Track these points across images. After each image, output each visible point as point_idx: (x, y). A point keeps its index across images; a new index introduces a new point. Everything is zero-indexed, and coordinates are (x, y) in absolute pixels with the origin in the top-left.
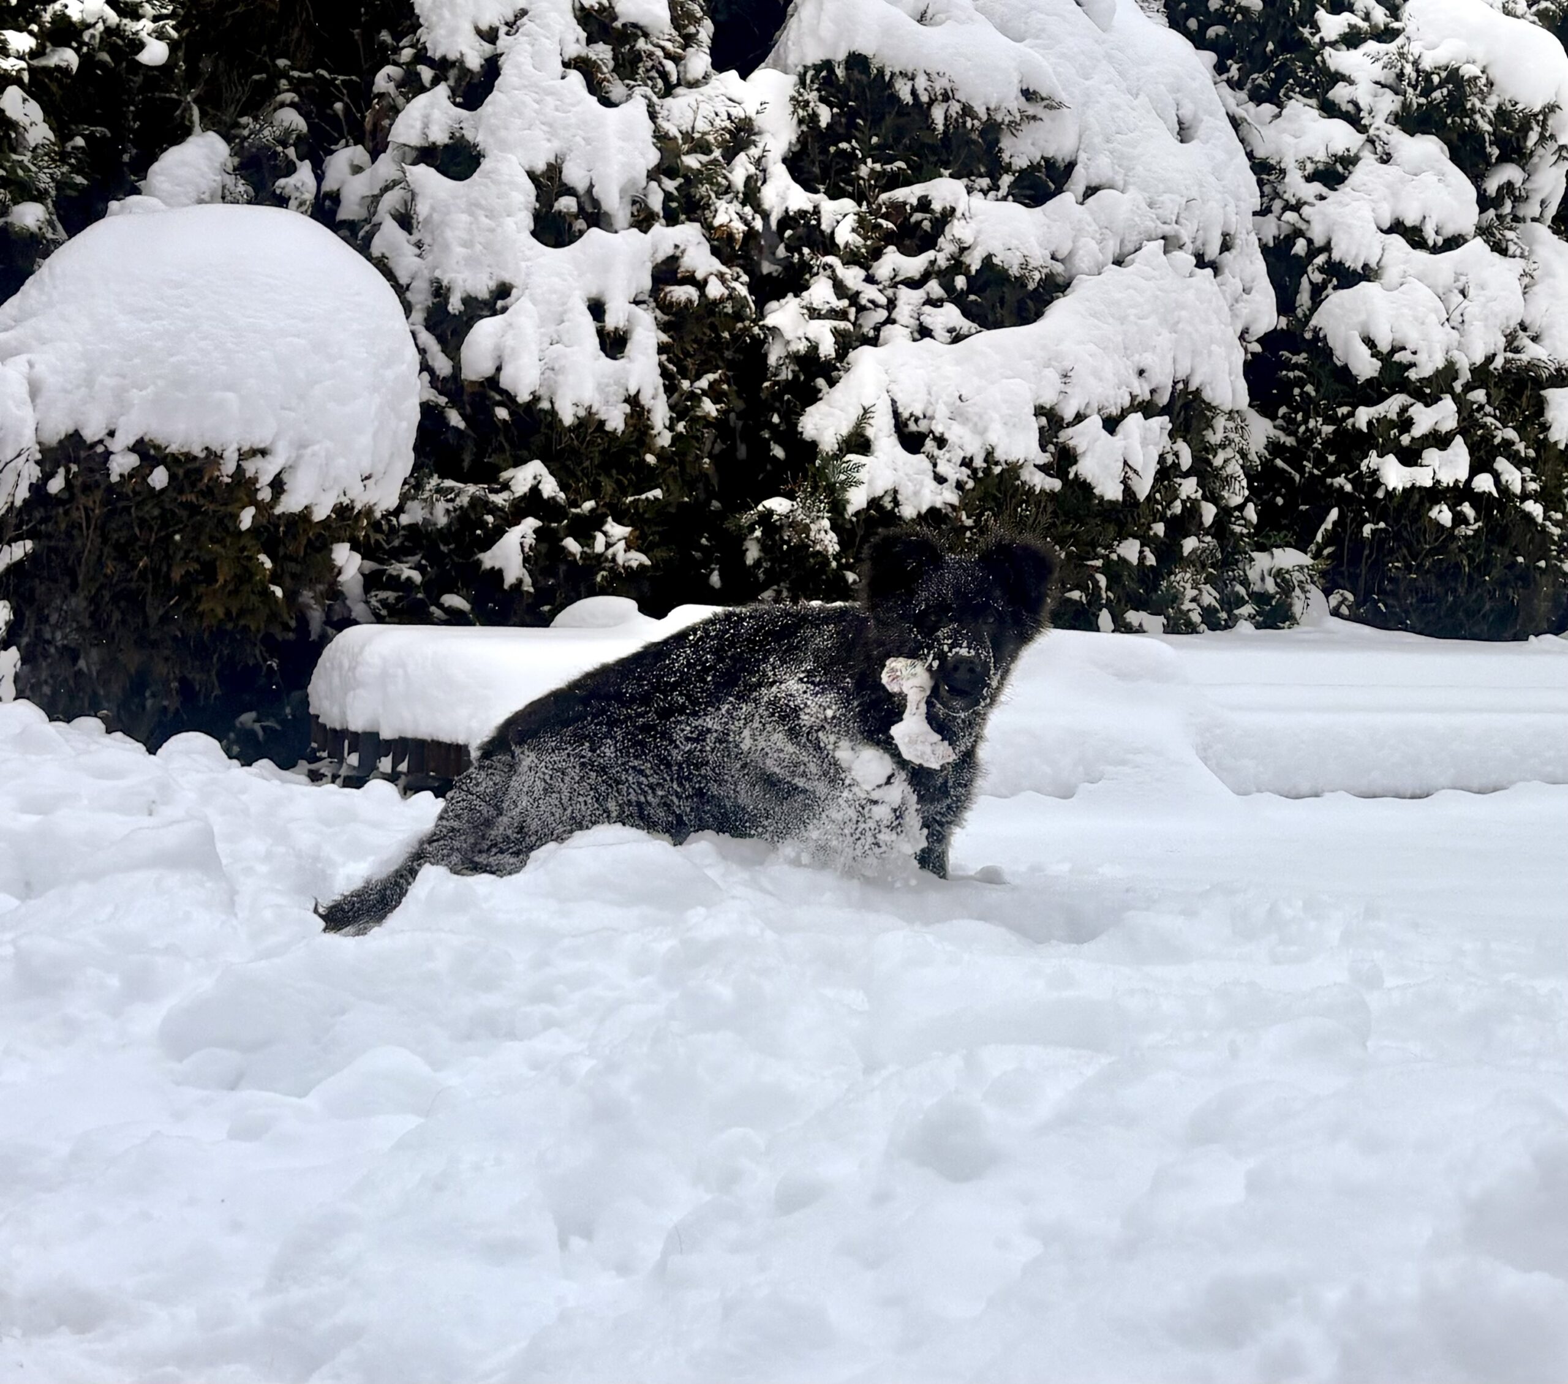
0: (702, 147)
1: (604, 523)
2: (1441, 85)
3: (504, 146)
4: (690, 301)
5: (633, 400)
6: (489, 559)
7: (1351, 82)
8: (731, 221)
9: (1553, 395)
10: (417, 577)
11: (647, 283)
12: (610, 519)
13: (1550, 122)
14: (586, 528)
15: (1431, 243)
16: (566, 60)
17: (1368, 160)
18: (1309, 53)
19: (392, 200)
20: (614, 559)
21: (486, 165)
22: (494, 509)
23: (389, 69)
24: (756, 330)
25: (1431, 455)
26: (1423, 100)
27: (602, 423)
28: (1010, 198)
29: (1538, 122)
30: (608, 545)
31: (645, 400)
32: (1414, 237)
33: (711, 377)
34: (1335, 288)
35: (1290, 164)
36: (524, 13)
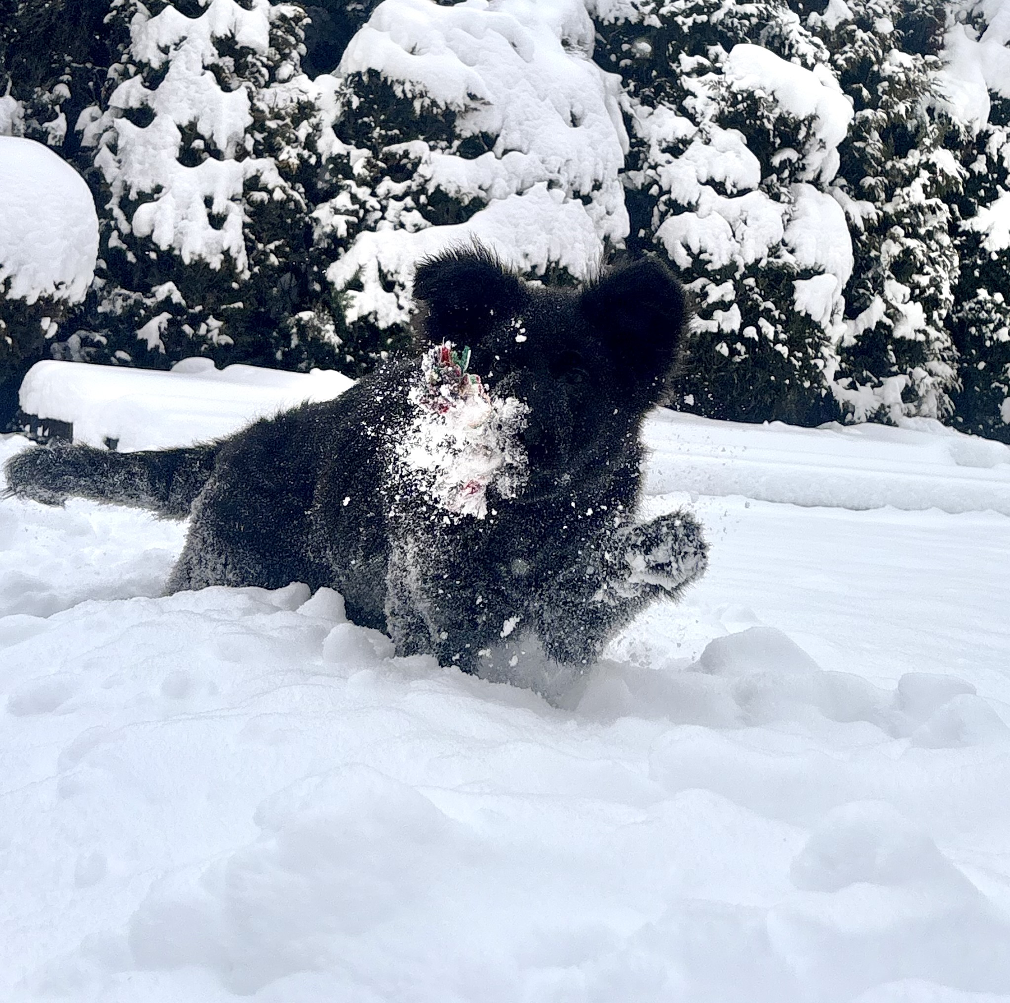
0: (277, 116)
1: (207, 318)
2: (742, 102)
3: (167, 111)
4: (262, 201)
5: (226, 253)
6: (141, 334)
7: (695, 97)
8: (290, 157)
9: (798, 284)
10: (104, 340)
11: (240, 189)
12: (211, 317)
13: (813, 125)
14: (196, 321)
15: (729, 192)
16: (206, 65)
17: (698, 141)
18: (673, 77)
19: (107, 137)
20: (211, 339)
21: (156, 120)
22: (147, 308)
23: (116, 65)
24: (307, 219)
25: (718, 314)
26: (731, 109)
27: (208, 264)
28: (458, 154)
29: (805, 125)
30: (208, 331)
31: (233, 253)
32: (719, 187)
33: (277, 243)
34: (672, 215)
35: (653, 142)
36: (184, 38)
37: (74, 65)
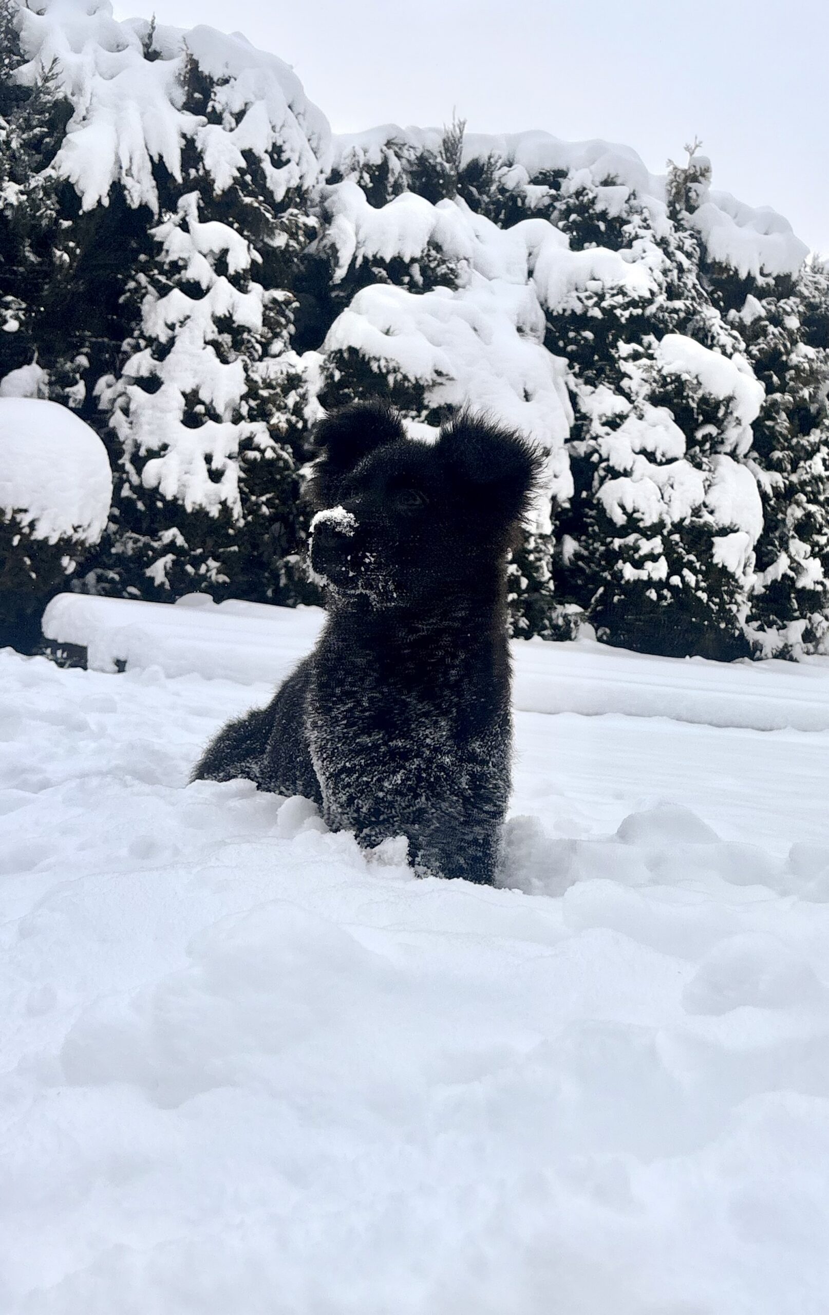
0: (269, 385)
1: (207, 560)
2: (671, 383)
3: (172, 379)
4: (255, 459)
5: (223, 503)
6: (149, 572)
7: (630, 378)
8: (280, 422)
9: (716, 540)
10: (117, 577)
11: (235, 449)
12: (210, 558)
13: (731, 405)
14: (196, 562)
15: (658, 460)
16: (207, 339)
17: (633, 417)
18: (613, 361)
19: (121, 401)
20: (210, 577)
21: (163, 388)
22: (153, 549)
23: (129, 340)
24: (294, 476)
25: (649, 565)
26: (662, 390)
27: (207, 513)
28: (426, 422)
29: (724, 405)
30: (208, 571)
31: (229, 503)
32: (651, 457)
33: (268, 496)
34: (610, 479)
35: (595, 417)
36: (188, 317)
37: (94, 340)
